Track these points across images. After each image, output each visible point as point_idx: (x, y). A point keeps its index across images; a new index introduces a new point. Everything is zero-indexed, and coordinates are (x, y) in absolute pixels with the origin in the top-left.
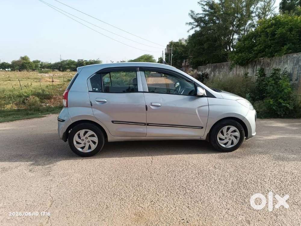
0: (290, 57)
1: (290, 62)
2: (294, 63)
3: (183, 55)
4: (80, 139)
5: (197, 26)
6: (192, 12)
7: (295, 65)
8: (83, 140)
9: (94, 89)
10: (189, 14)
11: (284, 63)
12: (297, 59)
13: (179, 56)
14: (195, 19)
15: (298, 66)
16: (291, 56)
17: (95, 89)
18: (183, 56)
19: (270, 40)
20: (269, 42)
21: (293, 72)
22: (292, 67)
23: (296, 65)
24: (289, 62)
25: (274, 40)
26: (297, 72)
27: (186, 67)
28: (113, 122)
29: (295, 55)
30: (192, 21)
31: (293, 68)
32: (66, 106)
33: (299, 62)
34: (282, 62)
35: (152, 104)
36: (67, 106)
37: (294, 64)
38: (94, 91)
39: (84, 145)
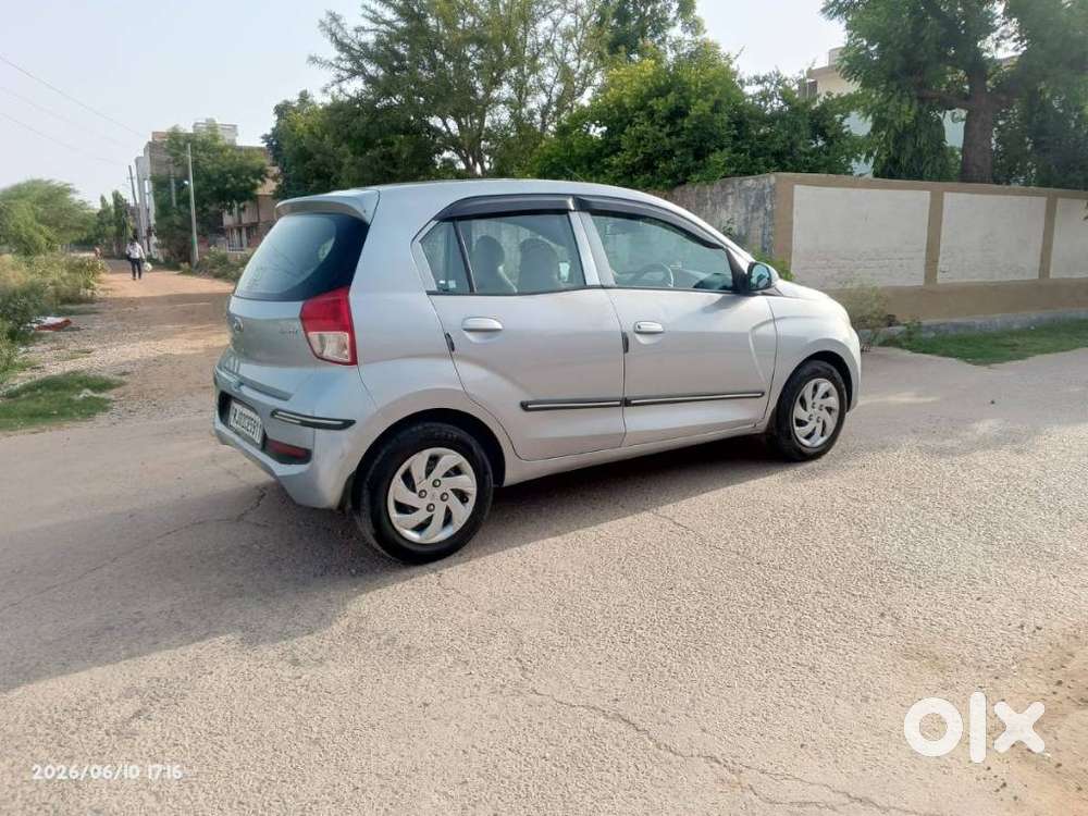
0: (734, 187)
1: (735, 202)
2: (747, 205)
3: (228, 186)
4: (414, 491)
5: (353, 74)
6: (335, 18)
7: (753, 211)
8: (423, 494)
9: (442, 282)
10: (322, 24)
11: (714, 204)
12: (757, 194)
13: (214, 188)
14: (342, 46)
15: (761, 214)
16: (737, 183)
17: (447, 284)
18: (229, 190)
19: (669, 135)
20: (667, 140)
21: (748, 231)
22: (743, 217)
23: (755, 209)
24: (731, 200)
25: (678, 134)
26: (760, 232)
27: (244, 232)
28: (524, 406)
29: (750, 182)
30: (332, 53)
31: (746, 220)
32: (348, 360)
33: (765, 202)
34: (709, 202)
35: (639, 327)
36: (354, 362)
37: (750, 208)
38: (444, 291)
39: (429, 514)
